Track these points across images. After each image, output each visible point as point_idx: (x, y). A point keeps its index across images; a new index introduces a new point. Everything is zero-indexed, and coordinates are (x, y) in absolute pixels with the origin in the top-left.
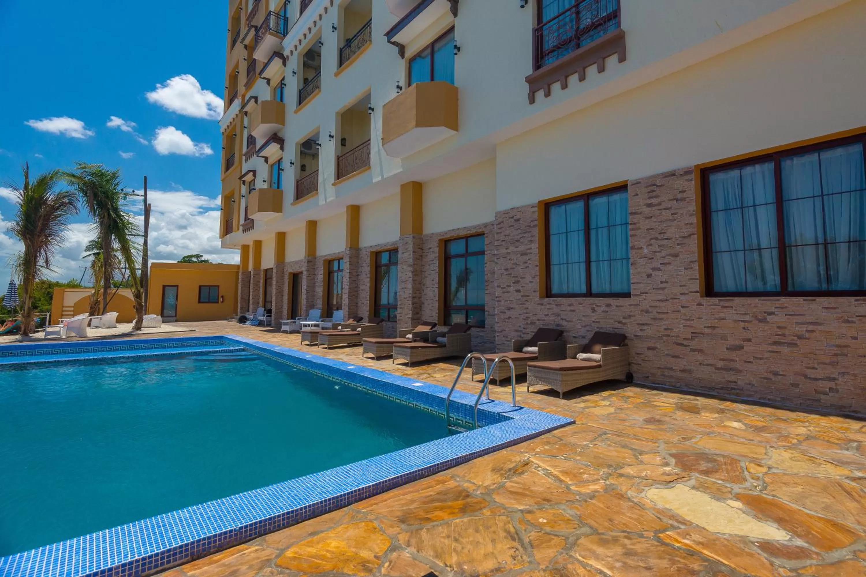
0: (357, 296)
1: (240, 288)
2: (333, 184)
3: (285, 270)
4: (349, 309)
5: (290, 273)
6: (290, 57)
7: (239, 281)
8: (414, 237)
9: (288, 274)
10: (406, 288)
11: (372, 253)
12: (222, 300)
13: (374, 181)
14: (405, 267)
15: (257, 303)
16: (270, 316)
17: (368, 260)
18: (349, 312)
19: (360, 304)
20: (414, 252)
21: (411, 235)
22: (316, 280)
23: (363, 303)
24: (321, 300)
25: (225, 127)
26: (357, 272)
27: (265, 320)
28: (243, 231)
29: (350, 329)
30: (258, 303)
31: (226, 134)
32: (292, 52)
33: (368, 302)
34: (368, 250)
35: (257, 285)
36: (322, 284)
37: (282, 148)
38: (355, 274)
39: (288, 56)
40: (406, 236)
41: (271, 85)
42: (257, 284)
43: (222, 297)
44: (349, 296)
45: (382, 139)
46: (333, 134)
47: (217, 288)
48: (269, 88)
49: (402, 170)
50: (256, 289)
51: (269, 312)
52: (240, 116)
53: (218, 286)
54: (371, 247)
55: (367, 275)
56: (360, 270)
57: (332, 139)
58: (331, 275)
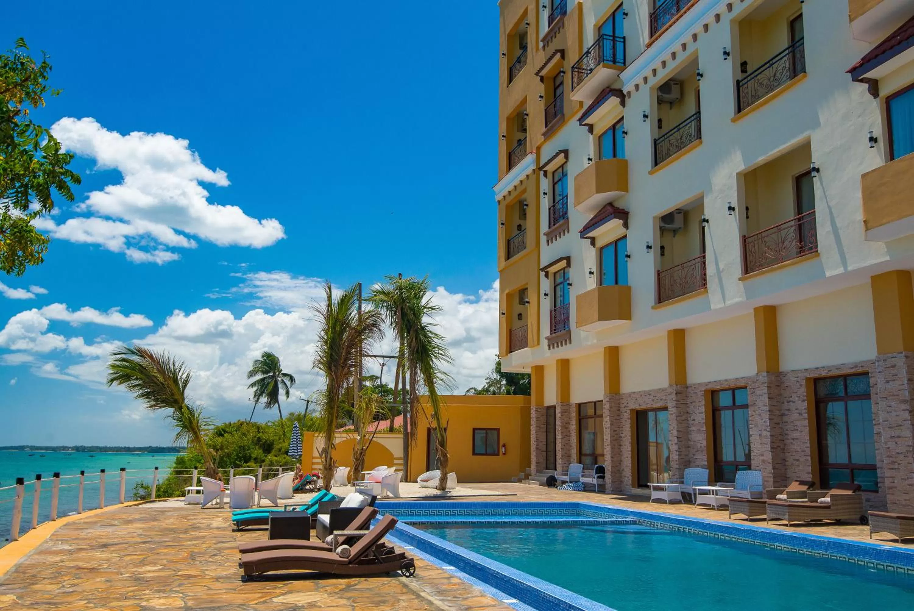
0: (784, 449)
1: (533, 432)
2: (740, 279)
3: (622, 406)
4: (774, 468)
5: (632, 410)
6: (634, 94)
7: (532, 422)
8: (907, 357)
9: (629, 412)
10: (899, 437)
11: (808, 379)
12: (503, 451)
13: (828, 274)
14: (893, 403)
15: (567, 457)
16: (603, 477)
17: (803, 391)
18: (773, 473)
19: (790, 460)
20: (909, 380)
21: (902, 353)
22: (691, 422)
23: (798, 460)
24: (705, 452)
25: (505, 192)
26: (780, 410)
27: (595, 482)
28: (549, 346)
29: (806, 500)
30: (569, 456)
31: (504, 204)
32: (637, 87)
33: (809, 458)
34: (799, 375)
35: (566, 428)
36: (704, 429)
37: (626, 225)
38: (778, 413)
39: (629, 93)
40: (890, 355)
41: (594, 133)
42: (566, 426)
43: (504, 446)
44: (772, 448)
45: (865, 221)
46: (735, 204)
47: (496, 432)
48: (591, 137)
49: (888, 258)
50: (566, 435)
51: (601, 471)
52: (533, 178)
53: (498, 430)
54: (806, 370)
55: (800, 414)
56: (786, 406)
57: (732, 212)
58: (717, 413)
